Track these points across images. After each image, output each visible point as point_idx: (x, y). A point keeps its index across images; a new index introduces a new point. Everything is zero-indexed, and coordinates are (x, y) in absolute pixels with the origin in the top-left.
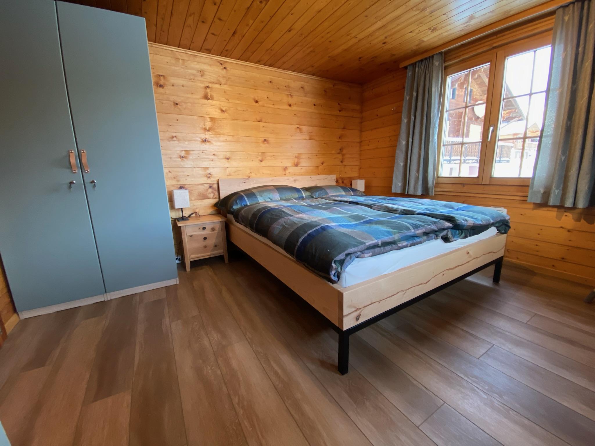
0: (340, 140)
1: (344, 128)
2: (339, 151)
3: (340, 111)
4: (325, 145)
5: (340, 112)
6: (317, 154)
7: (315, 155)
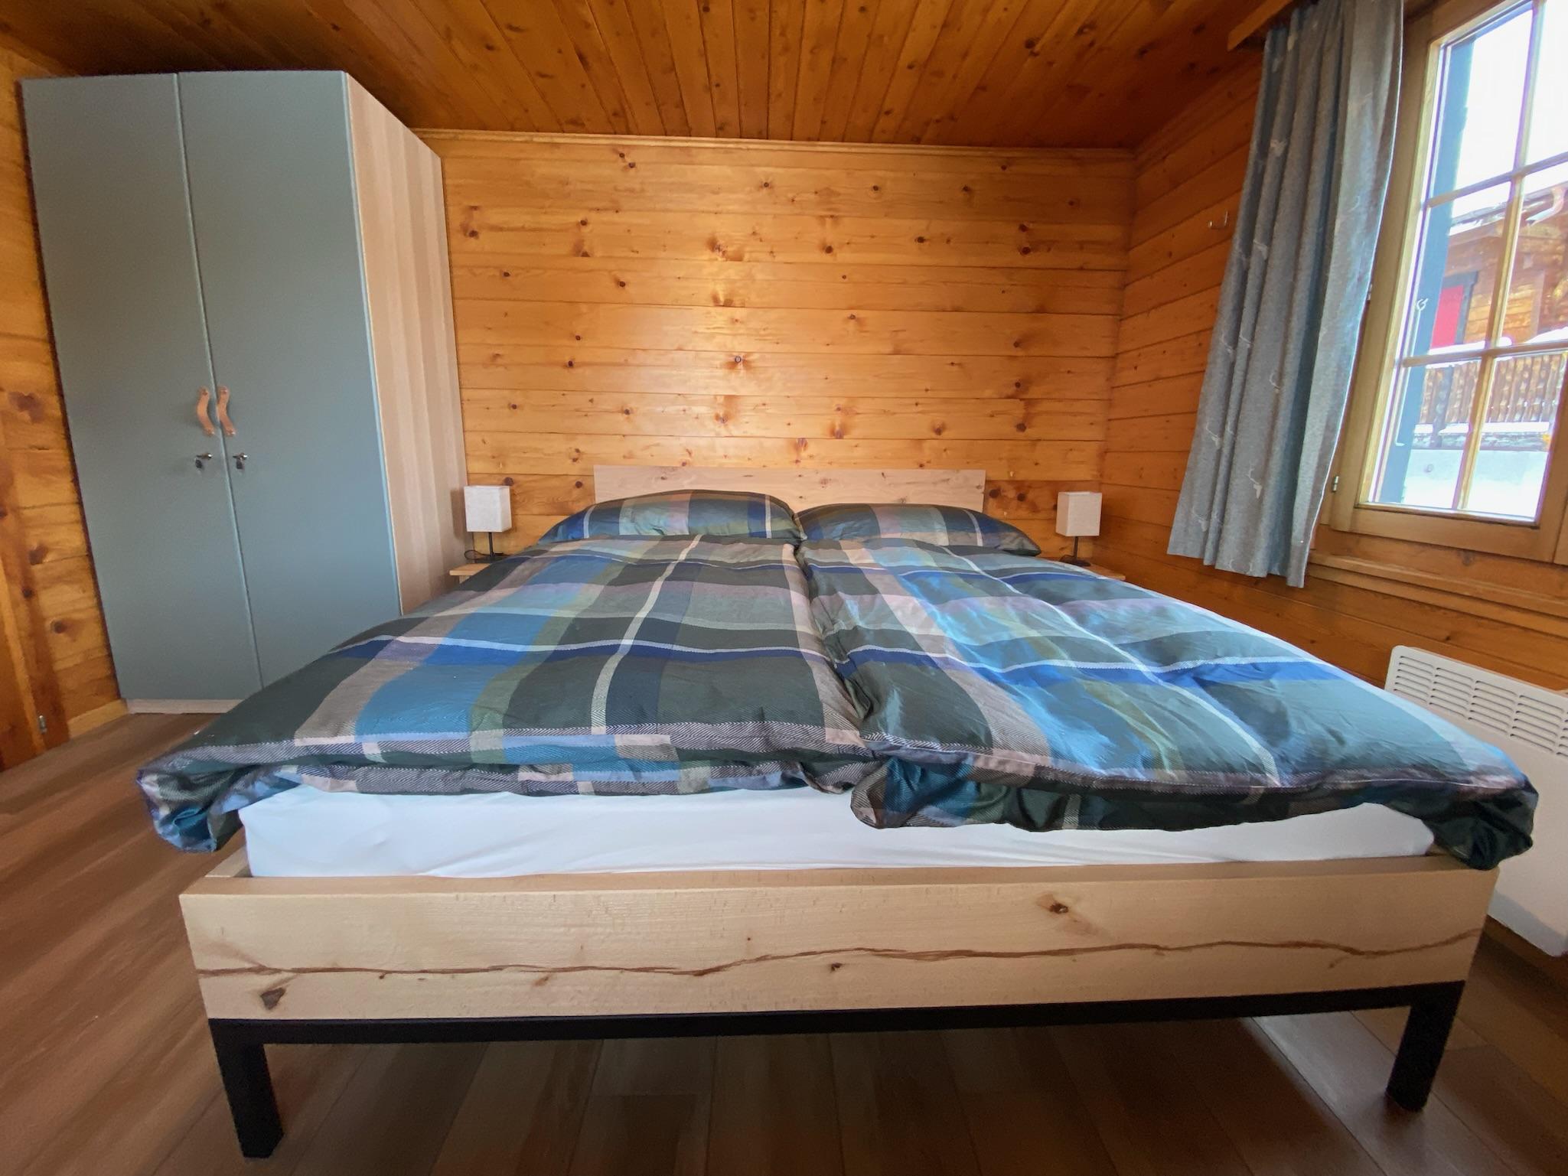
0: (1020, 352)
1: (1041, 310)
2: (1012, 390)
3: (1026, 251)
4: (955, 368)
5: (1028, 256)
6: (920, 401)
7: (914, 401)
